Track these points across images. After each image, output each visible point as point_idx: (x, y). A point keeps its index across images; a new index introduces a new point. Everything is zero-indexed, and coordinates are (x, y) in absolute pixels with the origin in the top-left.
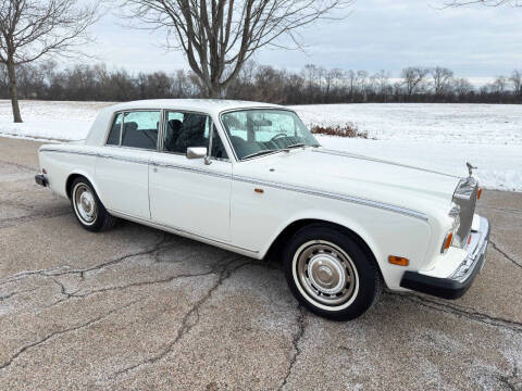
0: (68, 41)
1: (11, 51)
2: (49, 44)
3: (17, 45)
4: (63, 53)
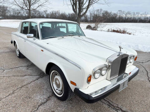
2: (39, 5)
4: (43, 7)
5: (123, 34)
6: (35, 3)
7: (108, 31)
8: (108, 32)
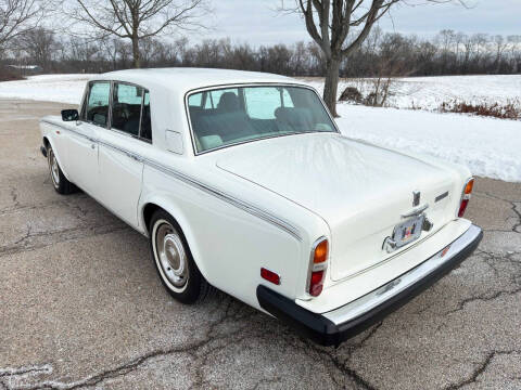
5: (507, 121)
6: (153, 11)
7: (443, 109)
8: (444, 115)
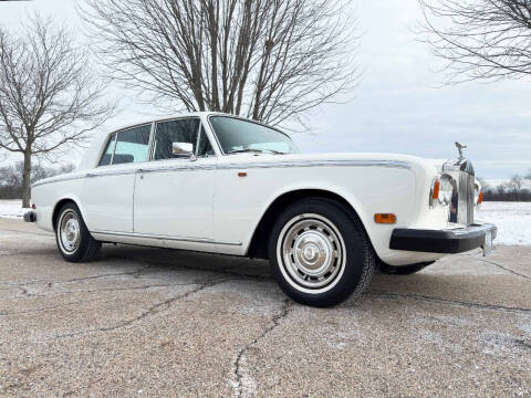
0: (86, 134)
1: (30, 141)
2: (68, 136)
3: (37, 136)
4: (80, 144)
